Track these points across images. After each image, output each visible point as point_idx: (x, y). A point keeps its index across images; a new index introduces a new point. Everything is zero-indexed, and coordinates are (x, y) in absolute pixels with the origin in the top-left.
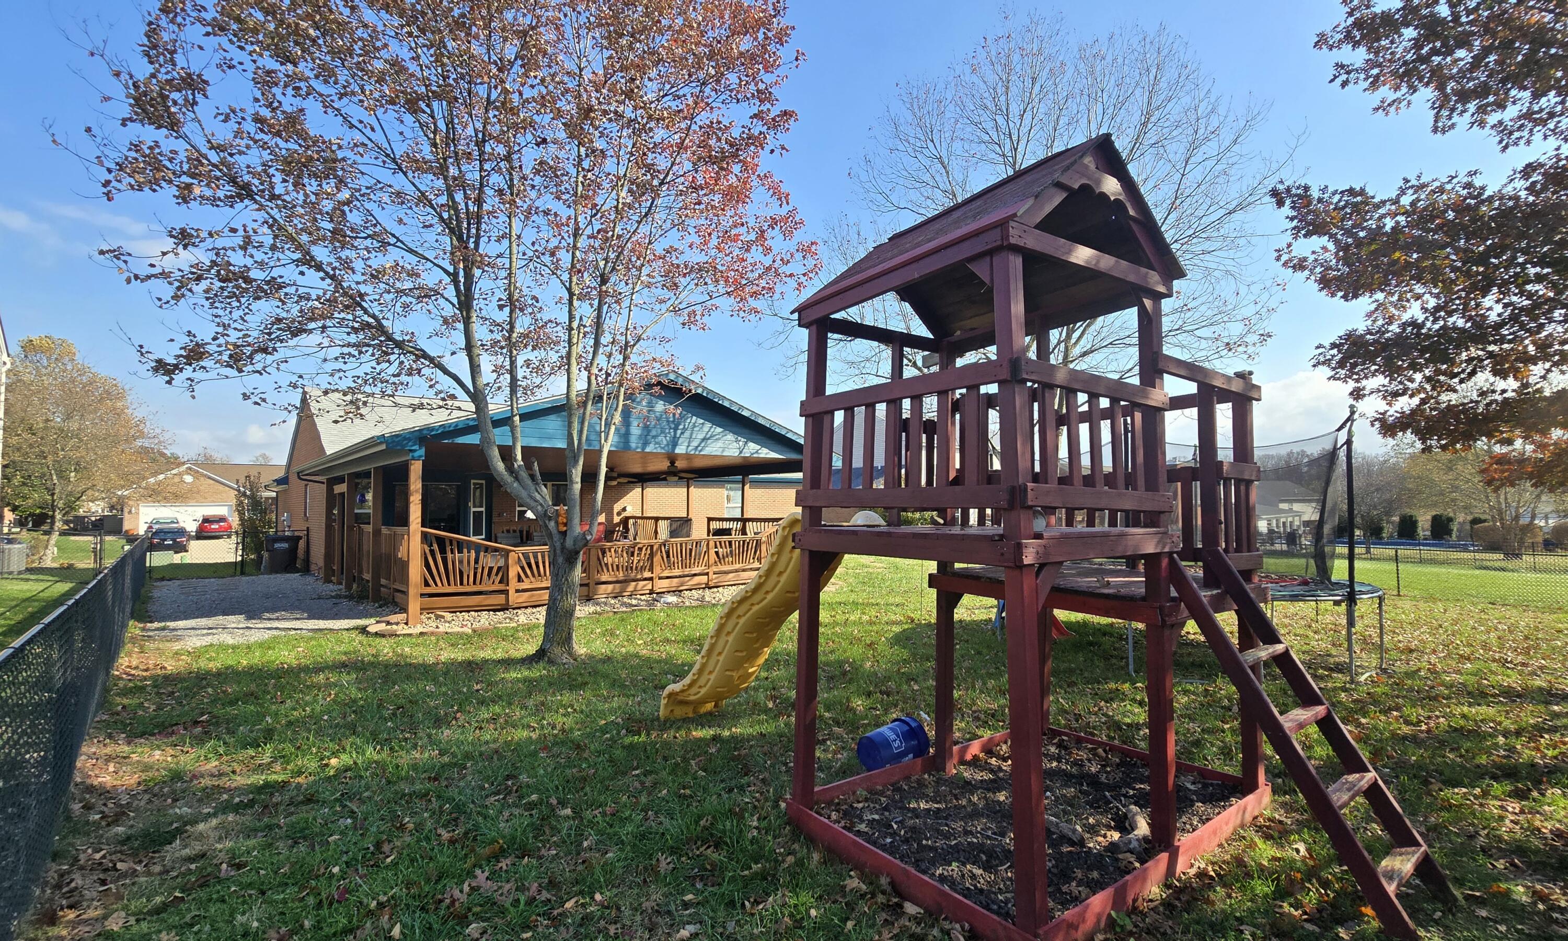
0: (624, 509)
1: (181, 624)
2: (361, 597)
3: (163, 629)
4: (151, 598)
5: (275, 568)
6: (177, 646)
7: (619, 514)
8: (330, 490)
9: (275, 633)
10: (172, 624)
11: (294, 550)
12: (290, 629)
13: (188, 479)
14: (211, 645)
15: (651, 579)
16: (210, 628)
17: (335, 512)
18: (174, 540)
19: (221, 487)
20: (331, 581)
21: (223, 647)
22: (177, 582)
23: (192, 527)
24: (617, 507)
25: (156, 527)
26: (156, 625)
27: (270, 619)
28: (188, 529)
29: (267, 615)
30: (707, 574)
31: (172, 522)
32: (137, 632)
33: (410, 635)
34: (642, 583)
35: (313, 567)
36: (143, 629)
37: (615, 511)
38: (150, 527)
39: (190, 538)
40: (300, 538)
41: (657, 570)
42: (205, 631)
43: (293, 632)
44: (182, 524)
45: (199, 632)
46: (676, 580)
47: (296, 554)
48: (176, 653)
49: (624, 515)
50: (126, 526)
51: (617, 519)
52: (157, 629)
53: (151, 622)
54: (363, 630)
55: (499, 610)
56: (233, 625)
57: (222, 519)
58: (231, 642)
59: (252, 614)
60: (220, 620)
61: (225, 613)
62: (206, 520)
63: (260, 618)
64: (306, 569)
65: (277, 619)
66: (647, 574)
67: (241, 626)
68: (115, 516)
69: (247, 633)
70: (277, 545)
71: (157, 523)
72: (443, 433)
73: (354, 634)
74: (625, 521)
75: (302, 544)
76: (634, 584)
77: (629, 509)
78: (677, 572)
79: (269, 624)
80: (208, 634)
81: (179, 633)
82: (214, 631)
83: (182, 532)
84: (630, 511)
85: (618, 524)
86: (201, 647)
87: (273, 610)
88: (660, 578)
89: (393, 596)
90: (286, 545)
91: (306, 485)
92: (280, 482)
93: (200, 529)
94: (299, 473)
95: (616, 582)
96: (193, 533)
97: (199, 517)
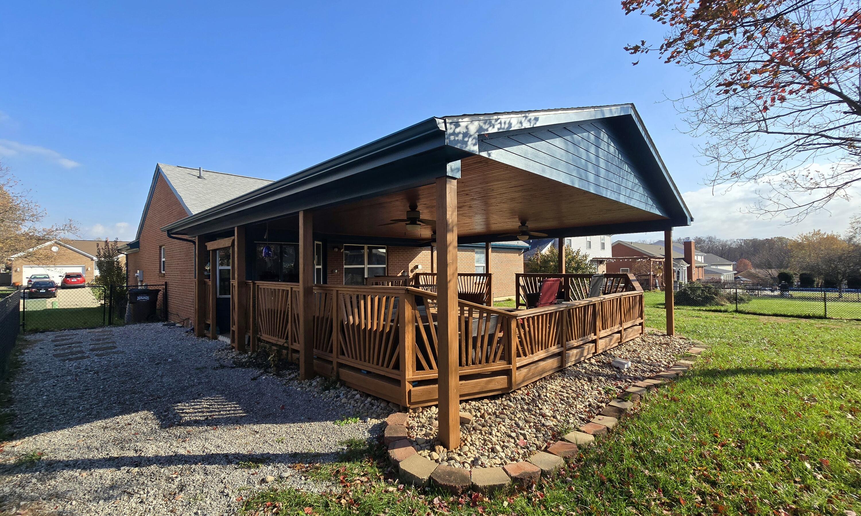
0: (416, 267)
7: (412, 271)
8: (202, 250)
11: (153, 302)
13: (55, 249)
15: (595, 341)
17: (208, 268)
18: (47, 290)
19: (77, 255)
20: (204, 335)
23: (58, 281)
24: (411, 266)
25: (34, 280)
27: (197, 423)
28: (56, 282)
29: (189, 410)
30: (620, 332)
31: (45, 278)
34: (590, 346)
35: (172, 317)
37: (410, 269)
38: (30, 281)
39: (57, 287)
40: (157, 292)
44: (52, 279)
46: (607, 340)
47: (156, 304)
49: (417, 271)
50: (14, 280)
51: (411, 275)
57: (79, 276)
59: (163, 409)
60: (124, 428)
61: (122, 406)
62: (68, 276)
63: (181, 422)
64: (165, 319)
66: (593, 336)
68: (8, 273)
70: (139, 298)
71: (35, 278)
74: (417, 276)
75: (160, 297)
76: (586, 347)
77: (420, 267)
78: (608, 331)
83: (52, 284)
84: (421, 269)
85: (411, 280)
89: (338, 373)
90: (147, 298)
91: (160, 247)
92: (133, 245)
93: (64, 282)
94: (168, 231)
95: (577, 347)
96: (60, 285)
97: (63, 274)
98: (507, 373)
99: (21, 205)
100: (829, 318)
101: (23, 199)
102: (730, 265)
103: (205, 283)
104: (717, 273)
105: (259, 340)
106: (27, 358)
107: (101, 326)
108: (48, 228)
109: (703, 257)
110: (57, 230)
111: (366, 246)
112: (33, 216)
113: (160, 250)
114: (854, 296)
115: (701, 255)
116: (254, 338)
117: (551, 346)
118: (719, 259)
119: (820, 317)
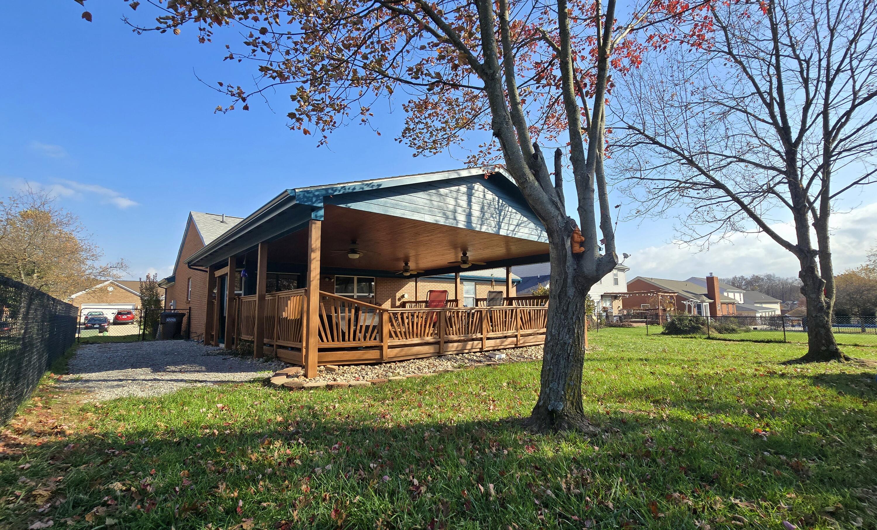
0: (403, 296)
1: (94, 376)
2: (246, 353)
3: (76, 380)
4: (75, 354)
5: (166, 336)
6: (85, 400)
7: (399, 300)
8: (212, 275)
9: (183, 384)
10: (85, 376)
11: (179, 323)
12: (196, 381)
13: (111, 288)
14: (120, 399)
15: (481, 339)
16: (120, 380)
17: (215, 291)
18: (100, 325)
19: (129, 294)
20: (210, 344)
21: (134, 402)
22: (97, 345)
23: (111, 318)
24: (398, 295)
25: (91, 317)
26: (71, 376)
27: (174, 372)
28: (109, 318)
29: (172, 368)
30: (516, 336)
31: (100, 314)
32: (51, 383)
33: (316, 388)
34: (476, 342)
35: (193, 335)
36: (58, 381)
37: (397, 298)
38: (87, 318)
39: (109, 324)
40: (184, 315)
41: (485, 331)
42: (116, 383)
43: (199, 385)
44: (105, 316)
45: (110, 383)
46: (498, 340)
47: (181, 325)
48: (82, 410)
51: (398, 303)
52: (71, 381)
53: (68, 374)
54: (267, 382)
55: (376, 364)
56: (142, 377)
57: (129, 313)
58: (140, 394)
59: (157, 368)
60: (130, 372)
61: (134, 366)
62: (120, 313)
63: (164, 371)
64: (187, 336)
65: (180, 371)
66: (479, 335)
67: (148, 378)
69: (156, 384)
70: (168, 320)
71: (91, 315)
72: (344, 194)
73: (258, 387)
74: (404, 304)
75: (185, 319)
76: (470, 343)
77: (406, 296)
78: (499, 334)
79: (174, 377)
80: (118, 386)
81: (90, 384)
82: (123, 382)
83: (106, 320)
84: (407, 298)
86: (110, 402)
87: (175, 364)
88: (488, 339)
89: (276, 352)
90: (174, 320)
91: (189, 279)
92: (170, 280)
93: (116, 318)
94: (189, 263)
95: (458, 341)
96: (112, 321)
97: (116, 311)
98: (381, 348)
99: (84, 247)
100: (789, 342)
101: (86, 242)
102: (776, 303)
103: (213, 303)
104: (752, 310)
105: (240, 340)
106: (79, 352)
107: (136, 341)
108: (104, 265)
109: (742, 295)
110: (111, 267)
111: (356, 278)
112: (93, 256)
113: (189, 281)
114: (873, 330)
115: (740, 293)
116: (237, 338)
117: (428, 336)
118: (764, 296)
119: (780, 342)
